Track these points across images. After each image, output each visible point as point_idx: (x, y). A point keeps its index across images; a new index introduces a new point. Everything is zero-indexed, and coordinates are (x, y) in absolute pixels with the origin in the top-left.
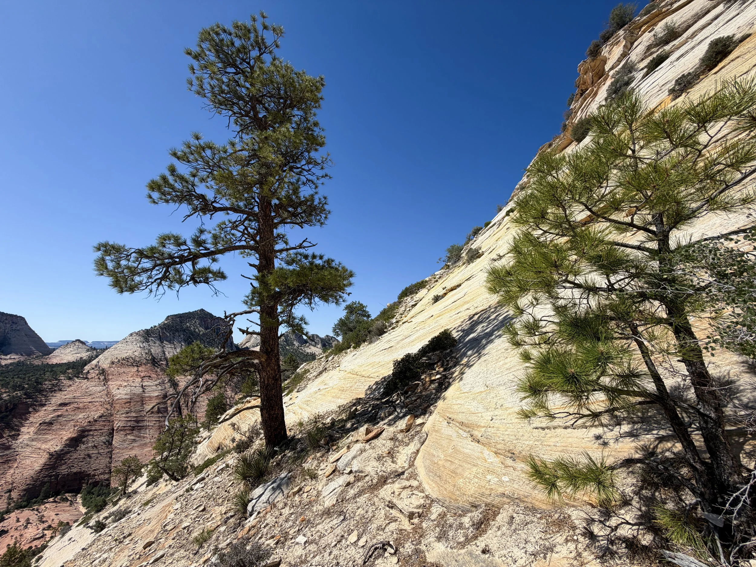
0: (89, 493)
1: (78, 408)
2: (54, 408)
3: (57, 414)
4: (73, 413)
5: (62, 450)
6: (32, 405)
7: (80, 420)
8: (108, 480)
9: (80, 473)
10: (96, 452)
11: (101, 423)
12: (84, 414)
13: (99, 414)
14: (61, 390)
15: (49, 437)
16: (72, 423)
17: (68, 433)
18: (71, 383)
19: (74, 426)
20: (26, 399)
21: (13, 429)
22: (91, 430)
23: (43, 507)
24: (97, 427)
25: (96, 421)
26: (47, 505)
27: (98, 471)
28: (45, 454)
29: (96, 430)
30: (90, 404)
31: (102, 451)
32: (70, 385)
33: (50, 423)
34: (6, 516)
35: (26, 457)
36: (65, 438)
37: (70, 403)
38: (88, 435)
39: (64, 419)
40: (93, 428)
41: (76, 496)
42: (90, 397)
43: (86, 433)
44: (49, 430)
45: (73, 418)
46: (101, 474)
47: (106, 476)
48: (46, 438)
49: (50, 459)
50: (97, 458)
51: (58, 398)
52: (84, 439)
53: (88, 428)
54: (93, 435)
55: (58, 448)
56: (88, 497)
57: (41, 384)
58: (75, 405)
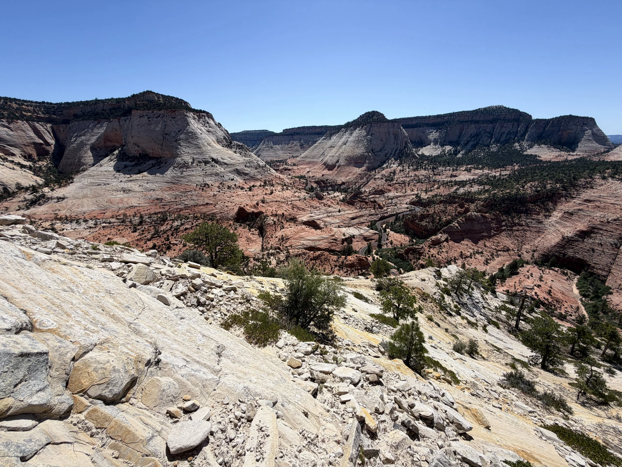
0: (585, 278)
1: (599, 207)
2: (580, 202)
3: (581, 207)
4: (592, 210)
5: (572, 237)
6: (566, 196)
7: (597, 218)
8: (606, 276)
9: (583, 260)
10: (601, 249)
11: (614, 226)
12: (601, 213)
13: (615, 217)
14: (592, 188)
15: (568, 224)
16: (589, 218)
17: (582, 226)
18: (603, 183)
19: (589, 222)
20: (562, 190)
21: (548, 210)
22: (601, 229)
23: (547, 271)
24: (608, 229)
25: (609, 222)
26: (551, 271)
27: (598, 266)
28: (561, 235)
29: (606, 231)
30: (612, 206)
31: (607, 251)
32: (602, 185)
33: (571, 214)
34: (525, 265)
35: (550, 233)
36: (578, 229)
37: (594, 201)
38: (597, 233)
39: (583, 213)
40: (604, 228)
41: (575, 275)
42: (615, 199)
43: (596, 230)
44: (570, 219)
45: (591, 214)
46: (600, 269)
47: (604, 273)
48: (566, 224)
49: (562, 241)
50: (601, 254)
51: (587, 194)
52: (592, 235)
53: (599, 227)
54: (602, 234)
55: (570, 235)
56: (583, 281)
57: (577, 181)
58: (598, 204)
